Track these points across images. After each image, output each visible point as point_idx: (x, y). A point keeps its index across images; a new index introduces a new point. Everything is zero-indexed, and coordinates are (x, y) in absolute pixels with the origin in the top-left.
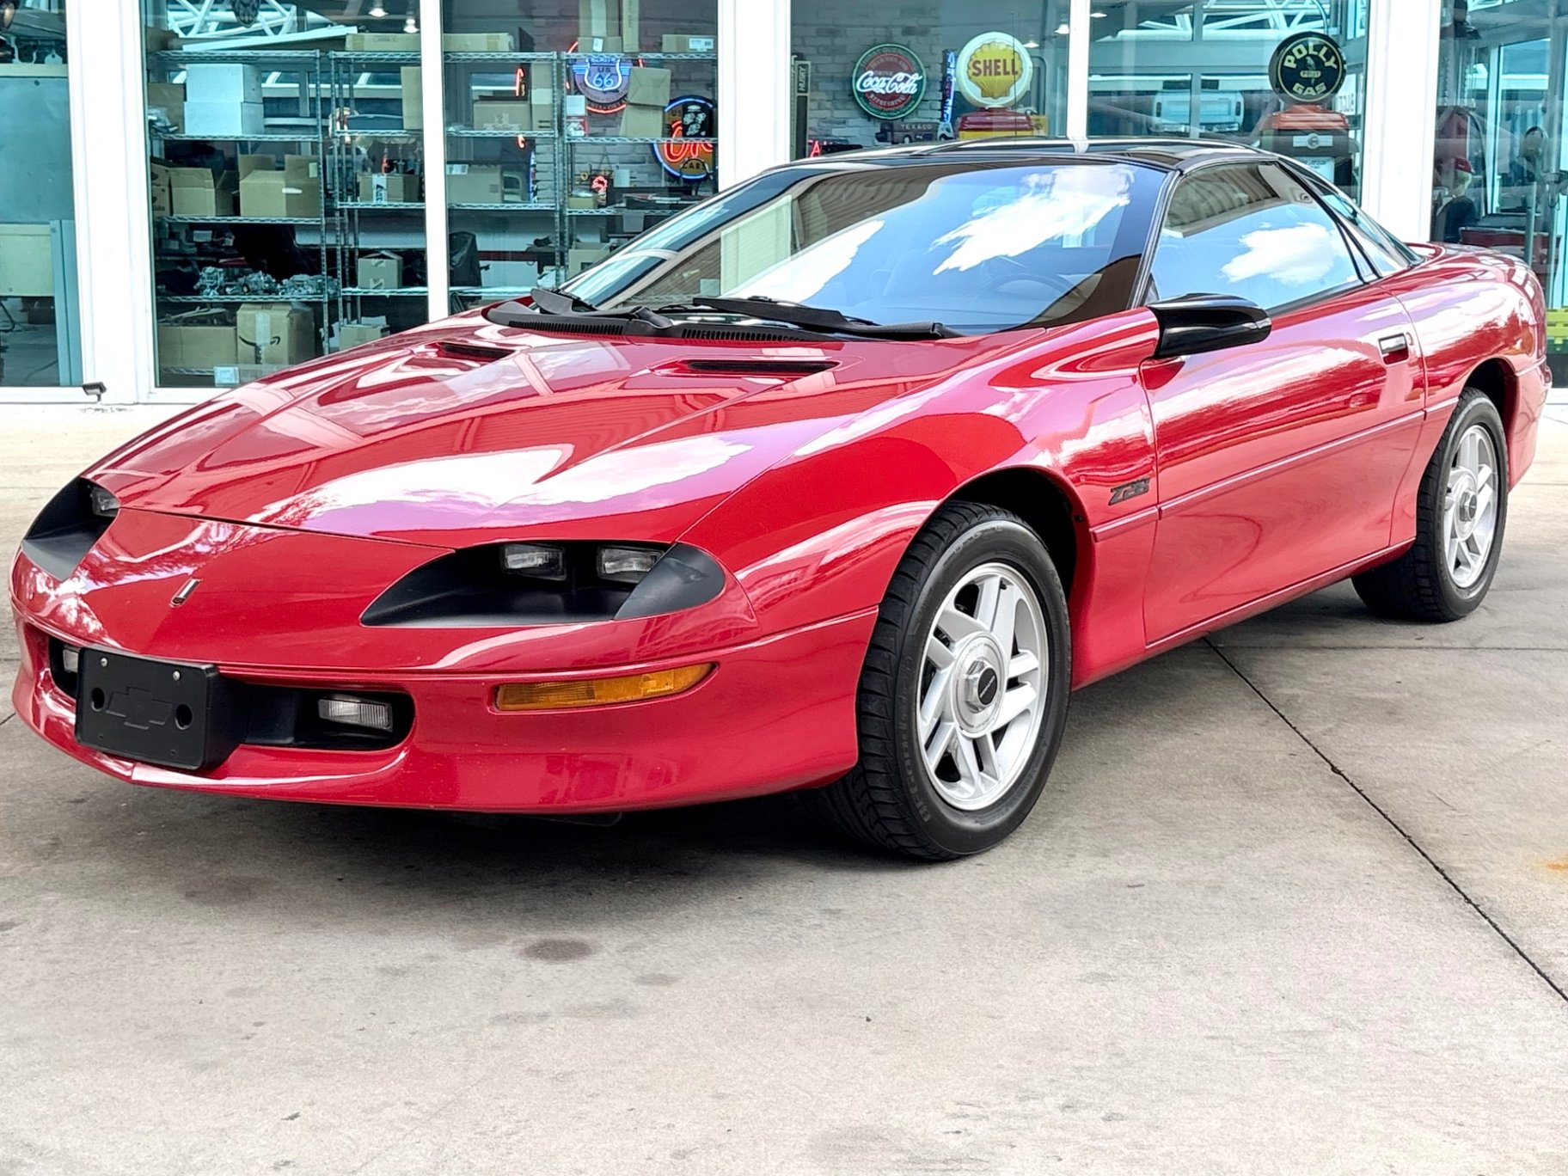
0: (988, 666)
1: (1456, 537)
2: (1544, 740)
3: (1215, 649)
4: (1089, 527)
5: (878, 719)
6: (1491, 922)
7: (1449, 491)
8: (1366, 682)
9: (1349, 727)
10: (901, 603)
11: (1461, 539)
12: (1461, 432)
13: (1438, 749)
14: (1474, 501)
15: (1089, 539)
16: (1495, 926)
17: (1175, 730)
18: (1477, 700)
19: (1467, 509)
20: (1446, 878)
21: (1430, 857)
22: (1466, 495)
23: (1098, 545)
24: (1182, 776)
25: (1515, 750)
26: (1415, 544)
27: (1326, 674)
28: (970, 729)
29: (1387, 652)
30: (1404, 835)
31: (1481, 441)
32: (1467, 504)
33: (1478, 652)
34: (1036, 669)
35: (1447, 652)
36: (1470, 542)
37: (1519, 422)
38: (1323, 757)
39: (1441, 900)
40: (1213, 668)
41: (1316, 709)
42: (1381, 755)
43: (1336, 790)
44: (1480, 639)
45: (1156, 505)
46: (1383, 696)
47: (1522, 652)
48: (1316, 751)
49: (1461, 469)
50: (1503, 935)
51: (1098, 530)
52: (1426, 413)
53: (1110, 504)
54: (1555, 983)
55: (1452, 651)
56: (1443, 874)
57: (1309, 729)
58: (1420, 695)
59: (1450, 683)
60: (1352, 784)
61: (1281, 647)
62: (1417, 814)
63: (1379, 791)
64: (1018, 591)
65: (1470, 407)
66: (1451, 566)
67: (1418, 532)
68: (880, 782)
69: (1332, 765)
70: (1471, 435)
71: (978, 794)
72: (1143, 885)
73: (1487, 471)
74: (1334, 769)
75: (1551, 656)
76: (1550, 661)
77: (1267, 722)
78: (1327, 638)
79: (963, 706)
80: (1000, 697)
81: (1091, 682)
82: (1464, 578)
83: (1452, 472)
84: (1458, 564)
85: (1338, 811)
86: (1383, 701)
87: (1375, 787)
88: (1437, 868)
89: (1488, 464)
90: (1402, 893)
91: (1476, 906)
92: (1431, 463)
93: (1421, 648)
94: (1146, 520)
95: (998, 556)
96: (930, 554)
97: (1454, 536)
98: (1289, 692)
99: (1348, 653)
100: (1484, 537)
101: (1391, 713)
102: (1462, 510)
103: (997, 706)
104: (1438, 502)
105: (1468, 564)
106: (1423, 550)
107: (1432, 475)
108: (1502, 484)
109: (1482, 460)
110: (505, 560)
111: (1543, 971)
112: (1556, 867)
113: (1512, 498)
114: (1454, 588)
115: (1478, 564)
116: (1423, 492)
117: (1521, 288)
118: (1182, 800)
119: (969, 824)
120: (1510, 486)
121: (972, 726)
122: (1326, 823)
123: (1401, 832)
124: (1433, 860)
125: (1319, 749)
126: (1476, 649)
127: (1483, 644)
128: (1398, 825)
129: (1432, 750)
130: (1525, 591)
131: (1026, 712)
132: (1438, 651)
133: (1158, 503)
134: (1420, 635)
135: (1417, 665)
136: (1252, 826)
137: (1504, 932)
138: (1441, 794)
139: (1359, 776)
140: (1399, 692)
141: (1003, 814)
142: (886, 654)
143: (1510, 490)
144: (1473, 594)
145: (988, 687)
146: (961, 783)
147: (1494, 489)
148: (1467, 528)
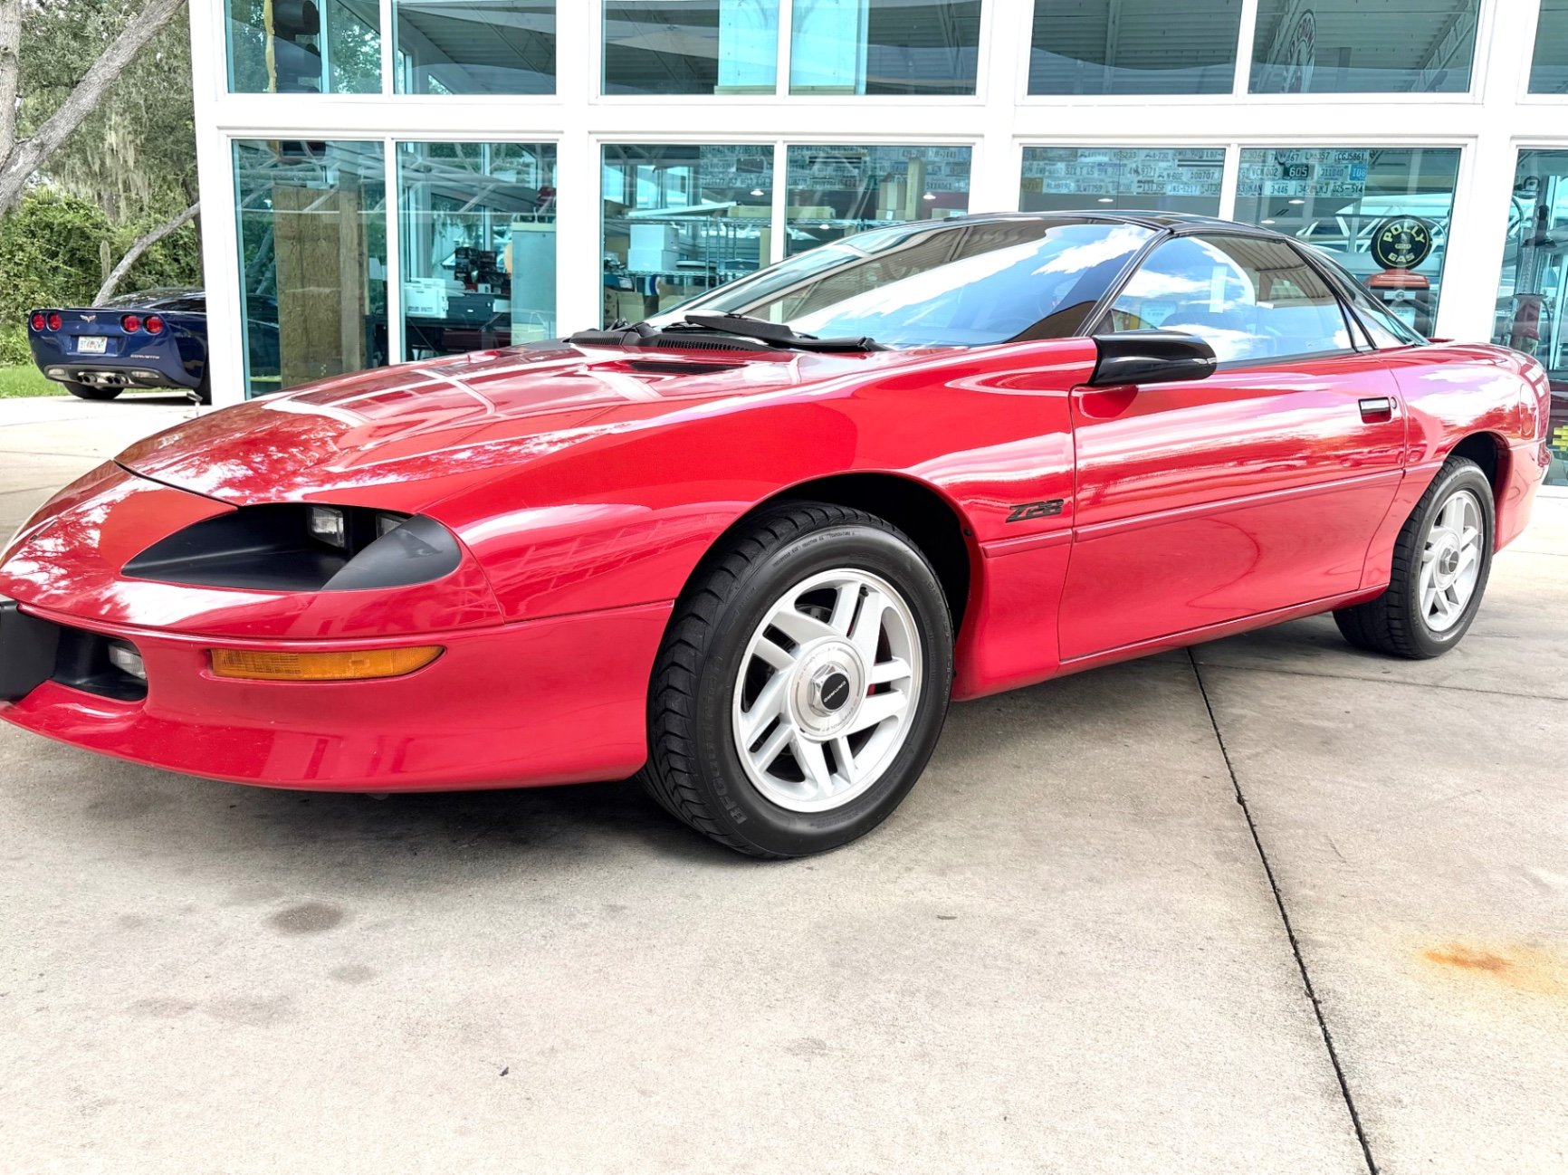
0: (839, 671)
1: (1434, 587)
2: (1473, 789)
3: (1195, 665)
4: (975, 541)
5: (679, 717)
6: (1325, 1030)
7: (1428, 546)
8: (1316, 709)
9: (1277, 754)
10: (715, 600)
11: (1439, 591)
12: (1446, 495)
13: (1356, 787)
14: (1455, 557)
15: (979, 555)
16: (1327, 1039)
17: (1108, 739)
18: (1419, 738)
19: (1447, 563)
20: (1297, 954)
21: (1290, 921)
22: (1447, 551)
23: (990, 561)
24: (1085, 789)
25: (1438, 797)
26: (1388, 590)
27: (1283, 698)
28: (817, 733)
29: (1348, 683)
30: (1274, 888)
31: (1468, 504)
32: (1448, 559)
33: (1438, 691)
34: (908, 677)
35: (1407, 688)
36: (1449, 593)
37: (1509, 493)
38: (1235, 783)
39: (1278, 988)
40: (1183, 683)
41: (1255, 731)
42: (1295, 787)
43: (1228, 823)
44: (1445, 678)
45: (1071, 527)
46: (1325, 724)
47: (1481, 695)
48: (1233, 777)
49: (1445, 527)
50: (1333, 1055)
51: (989, 547)
52: (1405, 472)
53: (1007, 521)
54: (1373, 1155)
55: (1412, 688)
56: (1295, 948)
57: (1237, 752)
58: (1362, 727)
59: (1398, 718)
60: (1248, 817)
61: (1257, 669)
62: (1301, 863)
63: (1272, 829)
64: (884, 598)
65: (1458, 473)
66: (1426, 611)
67: (1392, 579)
68: (683, 780)
69: (1239, 792)
70: (1459, 498)
71: (823, 796)
72: (954, 918)
73: (1473, 532)
74: (1240, 801)
75: (1511, 701)
76: (1507, 706)
77: (1201, 740)
78: (1302, 665)
79: (804, 708)
80: (857, 704)
81: (986, 695)
82: (1439, 624)
83: (1433, 530)
84: (1434, 610)
85: (1219, 848)
86: (1323, 730)
87: (1271, 825)
88: (1292, 938)
89: (1475, 527)
90: (1234, 968)
91: (1315, 1002)
92: (1410, 519)
93: (1384, 681)
94: (1062, 541)
95: (852, 562)
96: (759, 551)
97: (1431, 585)
98: (1236, 711)
99: (1314, 680)
100: (1464, 590)
101: (1326, 742)
102: (1442, 564)
103: (853, 711)
104: (1415, 555)
105: (1445, 611)
106: (1396, 596)
107: (1412, 530)
108: (1489, 544)
109: (1468, 522)
110: (313, 524)
111: (1365, 1130)
112: (1435, 957)
113: (1497, 560)
114: (1427, 631)
115: (1453, 613)
116: (1400, 544)
117: (1533, 385)
118: (1066, 815)
119: (802, 827)
120: (1496, 548)
121: (818, 730)
122: (1197, 862)
123: (1273, 882)
124: (1292, 926)
125: (1236, 775)
126: (1437, 687)
127: (1446, 683)
128: (1273, 874)
129: (1349, 788)
130: (1504, 639)
131: (892, 718)
132: (1400, 687)
133: (1074, 526)
134: (1389, 669)
135: (1372, 697)
136: (1118, 856)
137: (1336, 1051)
138: (1337, 840)
139: (1261, 809)
140: (1343, 722)
141: (850, 818)
142: (692, 652)
143: (1495, 553)
144: (1446, 638)
145: (835, 692)
146: (804, 785)
147: (1479, 548)
148: (1445, 581)
